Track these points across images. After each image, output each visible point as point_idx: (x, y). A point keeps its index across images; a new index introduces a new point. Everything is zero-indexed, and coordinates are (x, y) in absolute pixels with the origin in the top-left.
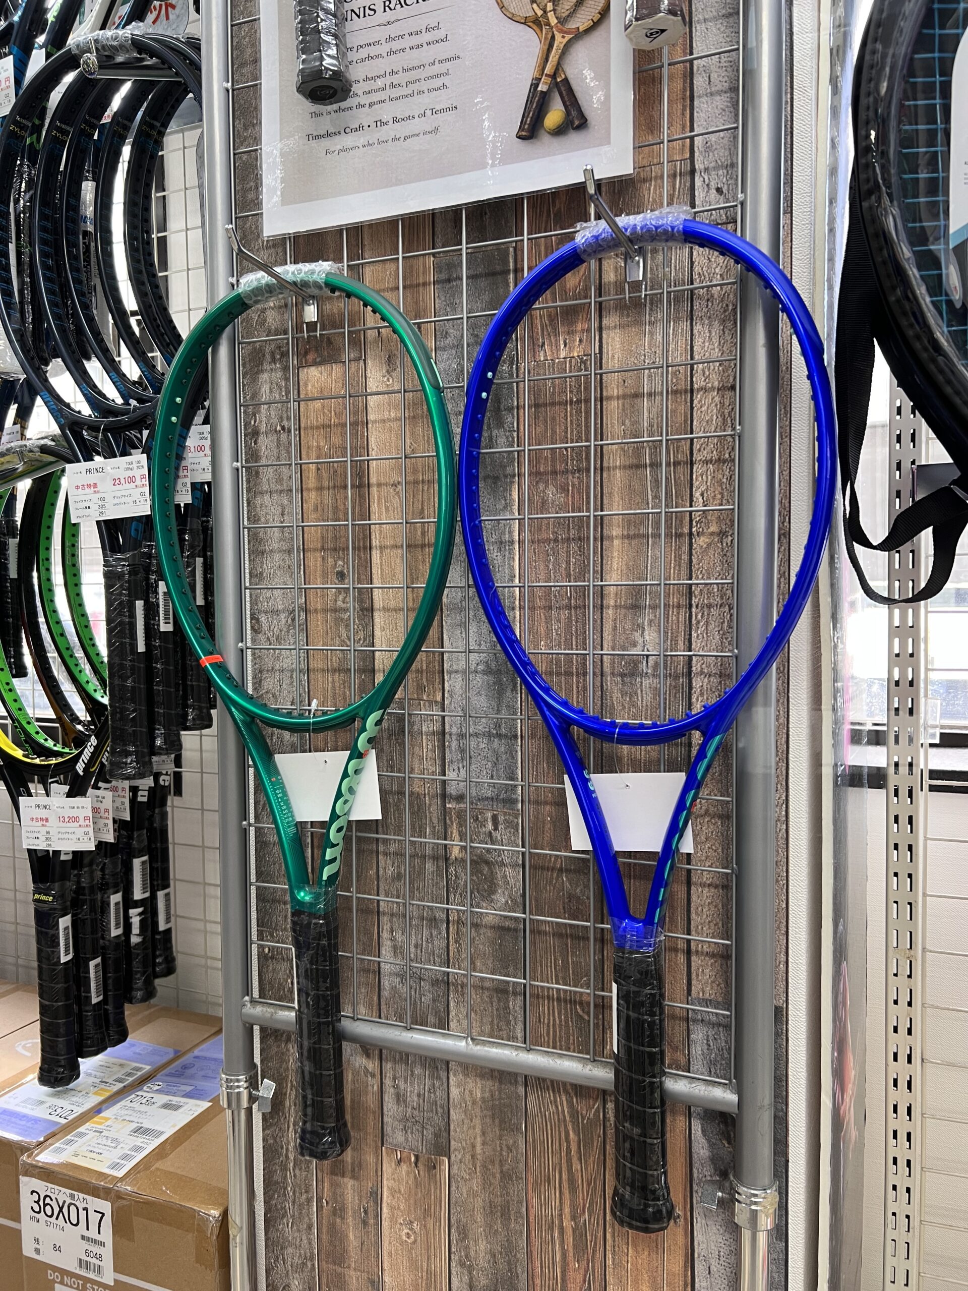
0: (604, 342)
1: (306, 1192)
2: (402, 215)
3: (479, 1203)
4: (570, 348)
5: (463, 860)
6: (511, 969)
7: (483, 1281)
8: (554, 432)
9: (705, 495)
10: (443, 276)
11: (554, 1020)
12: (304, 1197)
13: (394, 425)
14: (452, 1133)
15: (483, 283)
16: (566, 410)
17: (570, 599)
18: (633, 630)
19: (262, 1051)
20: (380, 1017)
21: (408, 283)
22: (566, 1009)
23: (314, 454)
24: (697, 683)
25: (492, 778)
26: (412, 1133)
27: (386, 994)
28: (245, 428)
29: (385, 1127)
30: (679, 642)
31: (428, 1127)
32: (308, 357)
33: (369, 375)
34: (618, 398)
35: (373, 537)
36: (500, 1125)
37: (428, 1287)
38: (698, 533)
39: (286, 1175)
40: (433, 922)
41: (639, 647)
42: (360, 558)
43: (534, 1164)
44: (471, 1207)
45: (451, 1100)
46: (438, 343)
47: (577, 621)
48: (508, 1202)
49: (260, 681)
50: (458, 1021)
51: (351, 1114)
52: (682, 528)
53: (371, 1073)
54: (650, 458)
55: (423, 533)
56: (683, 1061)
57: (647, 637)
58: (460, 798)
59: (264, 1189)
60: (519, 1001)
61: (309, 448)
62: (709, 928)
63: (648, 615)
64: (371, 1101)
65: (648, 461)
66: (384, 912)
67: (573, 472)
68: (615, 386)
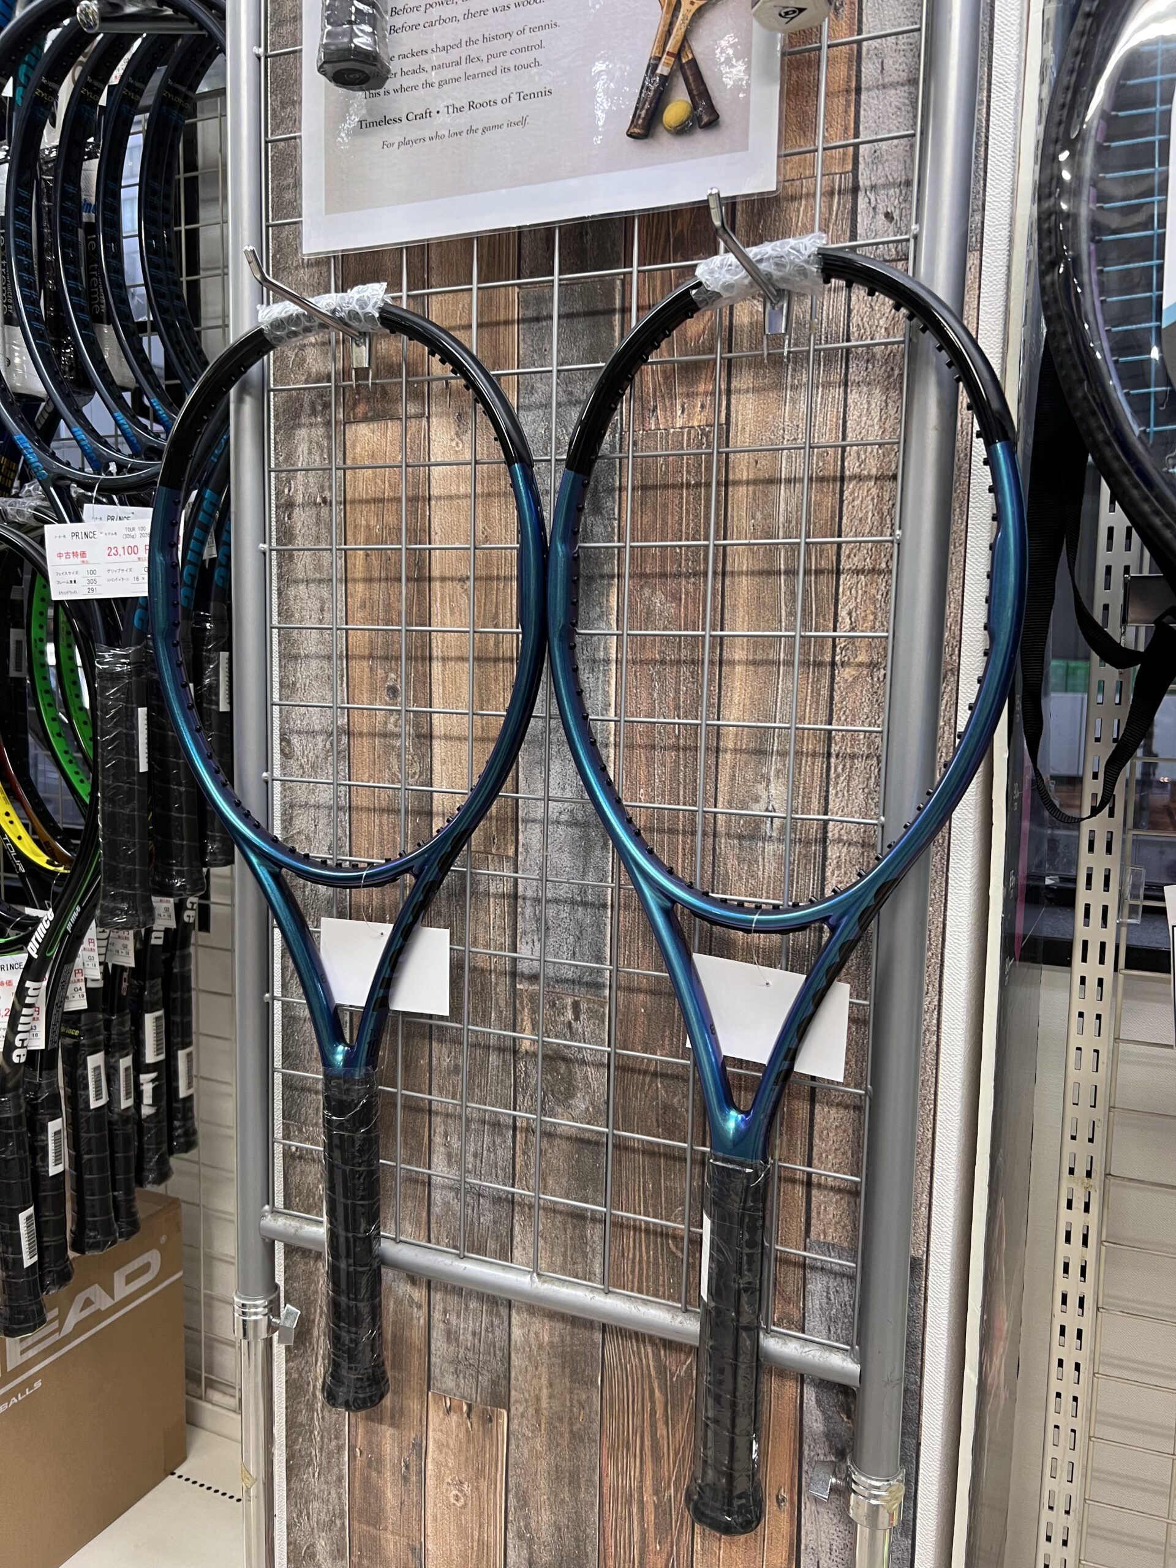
0: (733, 409)
1: (337, 1438)
2: (478, 232)
3: (543, 1465)
4: (689, 415)
5: (535, 1055)
6: (590, 1191)
7: (545, 1558)
8: (664, 525)
9: (854, 614)
10: (531, 313)
11: (641, 1255)
12: (334, 1443)
13: (462, 503)
14: (513, 1382)
15: (580, 324)
16: (682, 495)
17: (678, 737)
18: (755, 781)
19: (287, 1268)
20: (429, 1241)
21: (485, 320)
22: (656, 1244)
23: (361, 537)
24: (833, 852)
25: (573, 958)
26: (464, 1378)
27: (436, 1210)
28: (277, 498)
29: (432, 1368)
30: (813, 800)
31: (484, 1372)
32: (357, 410)
33: (433, 437)
34: (748, 483)
35: (434, 645)
36: (571, 1376)
37: (479, 1559)
38: (843, 663)
39: (313, 1417)
40: (496, 1125)
41: (762, 805)
42: (417, 671)
43: (610, 1425)
44: (533, 1469)
45: (513, 1343)
46: (521, 400)
47: (685, 767)
48: (578, 1467)
49: (291, 819)
50: (524, 1249)
51: (392, 1350)
52: (822, 655)
53: (417, 1303)
54: (786, 563)
55: (497, 644)
56: (796, 1316)
57: (773, 792)
58: (533, 978)
59: (287, 1431)
60: (598, 1230)
61: (355, 527)
62: (835, 1157)
63: (774, 765)
64: (416, 1336)
65: (782, 567)
66: (437, 1113)
67: (688, 576)
68: (745, 469)
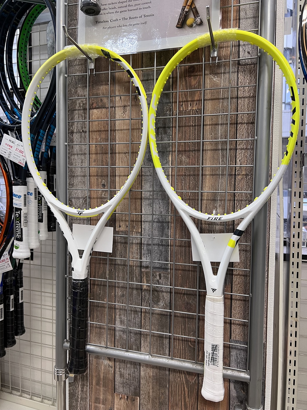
0: (205, 105)
1: (85, 409)
4: (192, 106)
5: (147, 290)
6: (165, 329)
8: (185, 136)
9: (241, 161)
10: (145, 78)
11: (180, 347)
13: (125, 131)
14: (141, 388)
16: (190, 128)
17: (190, 196)
18: (213, 208)
20: (115, 347)
22: (185, 344)
23: (94, 141)
25: (159, 260)
26: (126, 388)
27: (117, 338)
29: (116, 386)
31: (132, 386)
32: (93, 105)
33: (116, 113)
34: (210, 125)
35: (116, 171)
36: (159, 385)
38: (238, 174)
39: (77, 403)
40: (136, 312)
42: (111, 179)
43: (172, 399)
45: (141, 376)
47: (192, 205)
50: (145, 347)
51: (103, 381)
52: (232, 172)
53: (111, 366)
54: (221, 147)
56: (228, 362)
57: (218, 211)
58: (147, 267)
60: (167, 340)
61: (92, 138)
62: (238, 315)
63: (218, 203)
64: (110, 376)
65: (220, 148)
66: (117, 309)
67: (192, 151)
68: (209, 121)
